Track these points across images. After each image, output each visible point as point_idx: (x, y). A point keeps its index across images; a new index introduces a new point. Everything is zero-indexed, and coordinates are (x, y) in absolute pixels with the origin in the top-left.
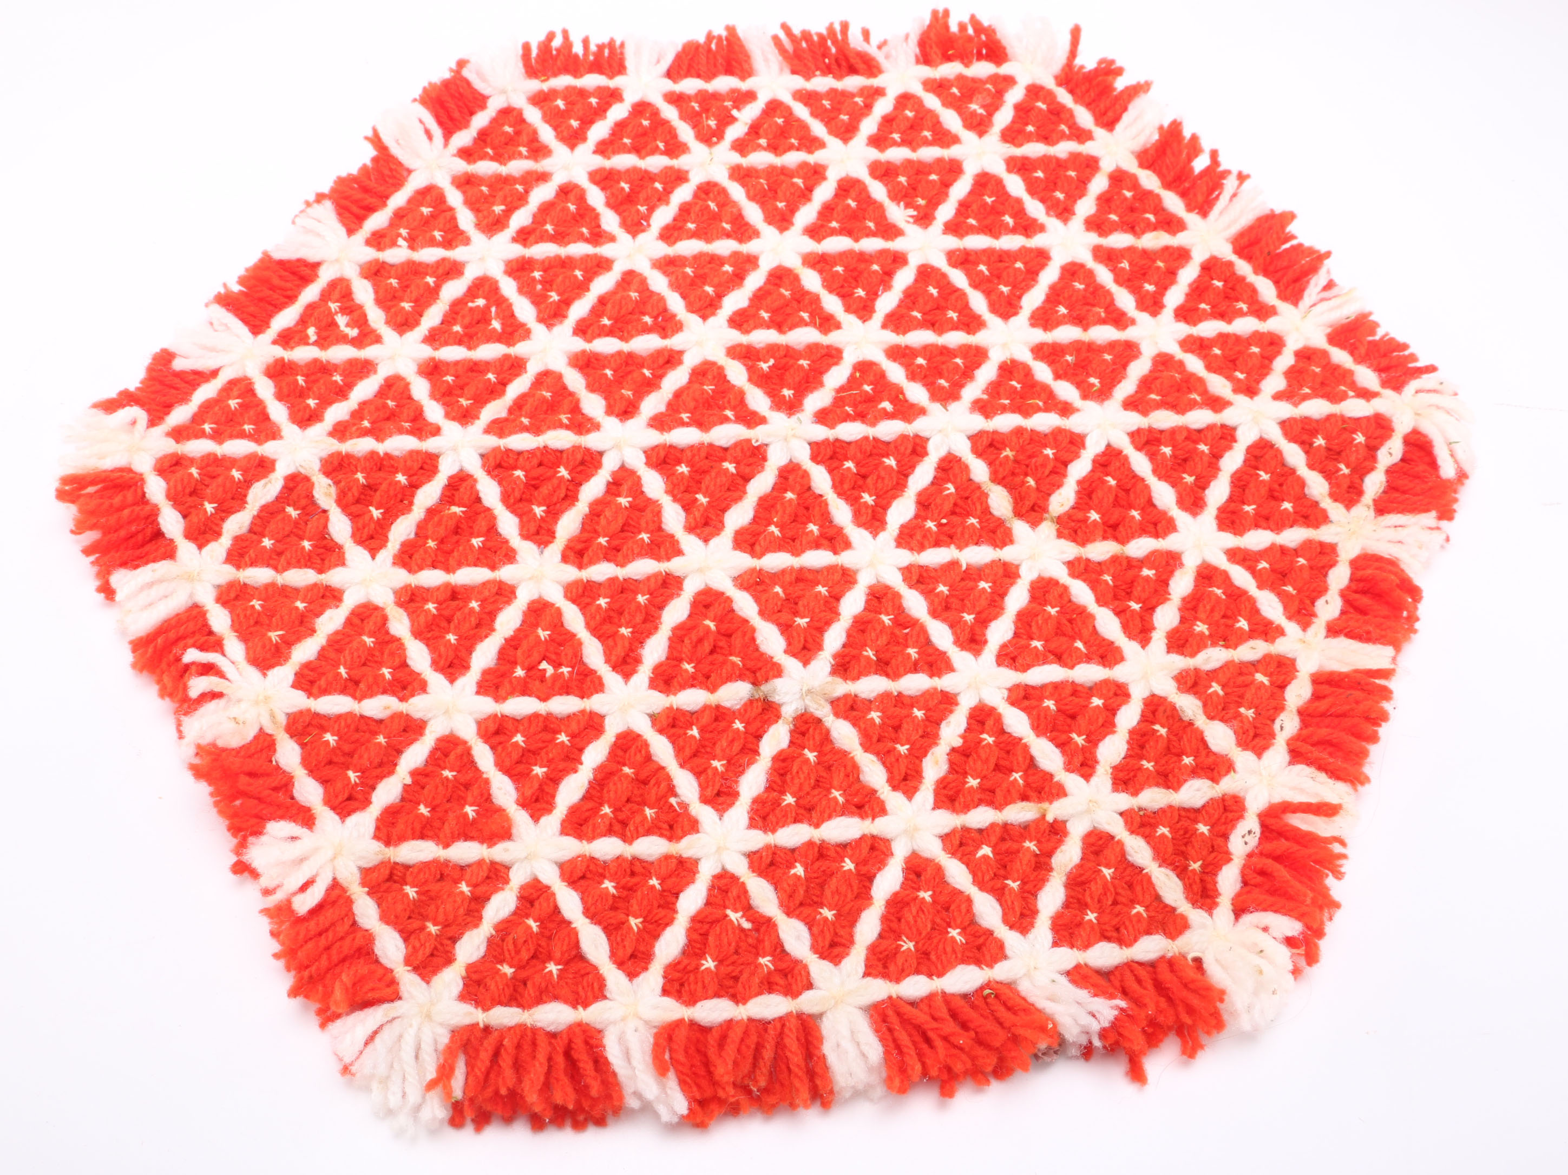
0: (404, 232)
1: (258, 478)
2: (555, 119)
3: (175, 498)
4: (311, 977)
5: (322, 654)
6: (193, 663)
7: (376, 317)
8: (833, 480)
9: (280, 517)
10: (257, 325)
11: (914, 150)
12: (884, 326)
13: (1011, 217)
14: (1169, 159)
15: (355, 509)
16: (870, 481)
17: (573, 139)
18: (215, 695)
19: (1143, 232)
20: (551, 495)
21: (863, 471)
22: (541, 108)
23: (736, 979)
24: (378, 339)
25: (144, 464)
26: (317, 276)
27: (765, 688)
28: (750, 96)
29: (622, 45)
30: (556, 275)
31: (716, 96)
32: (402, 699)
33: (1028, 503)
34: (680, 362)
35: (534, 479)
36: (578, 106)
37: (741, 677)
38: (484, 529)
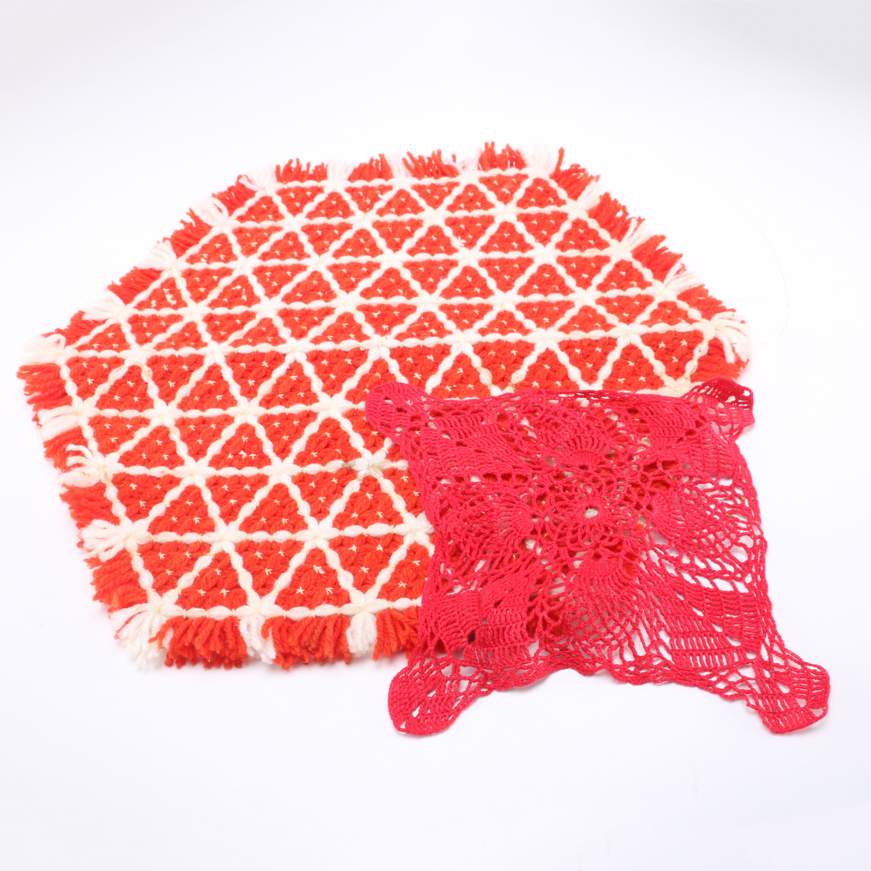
0: (205, 255)
1: (114, 367)
2: (288, 202)
3: (73, 376)
4: (104, 591)
5: (136, 448)
6: (71, 451)
7: (186, 295)
8: (400, 367)
9: (124, 385)
10: (127, 300)
11: (470, 211)
12: (440, 295)
13: (517, 242)
14: (604, 213)
15: (161, 382)
16: (419, 367)
17: (295, 211)
18: (79, 465)
19: (586, 249)
20: (257, 374)
21: (417, 362)
22: (282, 196)
23: (311, 597)
24: (185, 305)
25: (61, 362)
26: (160, 277)
27: (351, 463)
28: (390, 188)
29: (327, 166)
30: (277, 274)
31: (372, 189)
32: (171, 468)
33: (500, 377)
34: (333, 313)
35: (250, 367)
36: (300, 196)
37: (339, 458)
38: (223, 391)
